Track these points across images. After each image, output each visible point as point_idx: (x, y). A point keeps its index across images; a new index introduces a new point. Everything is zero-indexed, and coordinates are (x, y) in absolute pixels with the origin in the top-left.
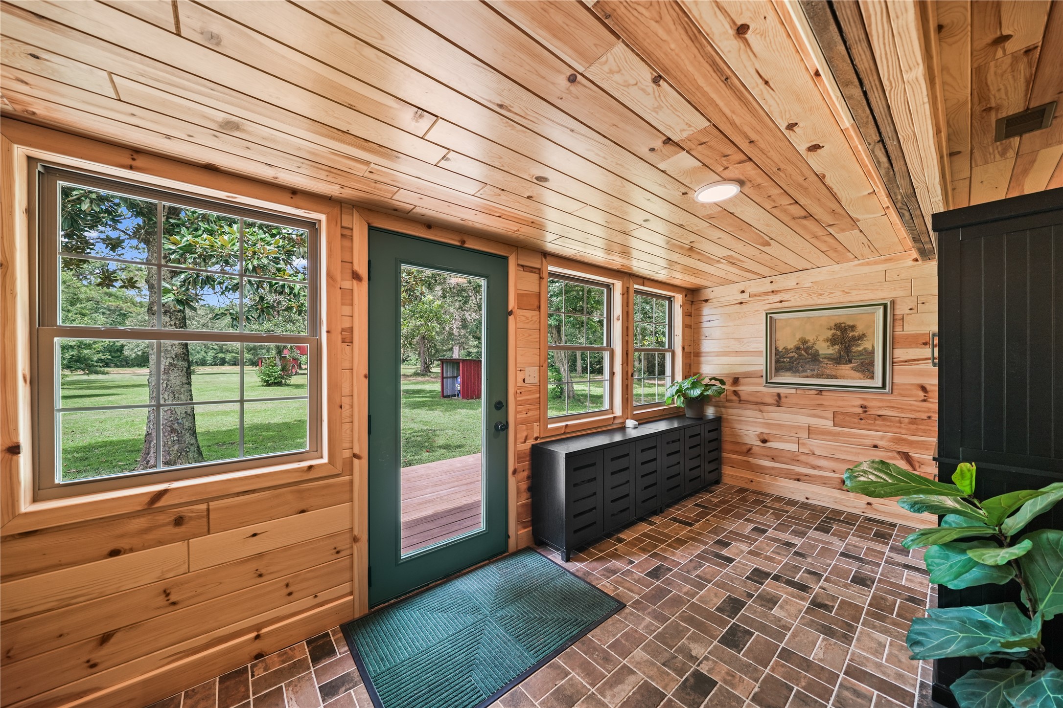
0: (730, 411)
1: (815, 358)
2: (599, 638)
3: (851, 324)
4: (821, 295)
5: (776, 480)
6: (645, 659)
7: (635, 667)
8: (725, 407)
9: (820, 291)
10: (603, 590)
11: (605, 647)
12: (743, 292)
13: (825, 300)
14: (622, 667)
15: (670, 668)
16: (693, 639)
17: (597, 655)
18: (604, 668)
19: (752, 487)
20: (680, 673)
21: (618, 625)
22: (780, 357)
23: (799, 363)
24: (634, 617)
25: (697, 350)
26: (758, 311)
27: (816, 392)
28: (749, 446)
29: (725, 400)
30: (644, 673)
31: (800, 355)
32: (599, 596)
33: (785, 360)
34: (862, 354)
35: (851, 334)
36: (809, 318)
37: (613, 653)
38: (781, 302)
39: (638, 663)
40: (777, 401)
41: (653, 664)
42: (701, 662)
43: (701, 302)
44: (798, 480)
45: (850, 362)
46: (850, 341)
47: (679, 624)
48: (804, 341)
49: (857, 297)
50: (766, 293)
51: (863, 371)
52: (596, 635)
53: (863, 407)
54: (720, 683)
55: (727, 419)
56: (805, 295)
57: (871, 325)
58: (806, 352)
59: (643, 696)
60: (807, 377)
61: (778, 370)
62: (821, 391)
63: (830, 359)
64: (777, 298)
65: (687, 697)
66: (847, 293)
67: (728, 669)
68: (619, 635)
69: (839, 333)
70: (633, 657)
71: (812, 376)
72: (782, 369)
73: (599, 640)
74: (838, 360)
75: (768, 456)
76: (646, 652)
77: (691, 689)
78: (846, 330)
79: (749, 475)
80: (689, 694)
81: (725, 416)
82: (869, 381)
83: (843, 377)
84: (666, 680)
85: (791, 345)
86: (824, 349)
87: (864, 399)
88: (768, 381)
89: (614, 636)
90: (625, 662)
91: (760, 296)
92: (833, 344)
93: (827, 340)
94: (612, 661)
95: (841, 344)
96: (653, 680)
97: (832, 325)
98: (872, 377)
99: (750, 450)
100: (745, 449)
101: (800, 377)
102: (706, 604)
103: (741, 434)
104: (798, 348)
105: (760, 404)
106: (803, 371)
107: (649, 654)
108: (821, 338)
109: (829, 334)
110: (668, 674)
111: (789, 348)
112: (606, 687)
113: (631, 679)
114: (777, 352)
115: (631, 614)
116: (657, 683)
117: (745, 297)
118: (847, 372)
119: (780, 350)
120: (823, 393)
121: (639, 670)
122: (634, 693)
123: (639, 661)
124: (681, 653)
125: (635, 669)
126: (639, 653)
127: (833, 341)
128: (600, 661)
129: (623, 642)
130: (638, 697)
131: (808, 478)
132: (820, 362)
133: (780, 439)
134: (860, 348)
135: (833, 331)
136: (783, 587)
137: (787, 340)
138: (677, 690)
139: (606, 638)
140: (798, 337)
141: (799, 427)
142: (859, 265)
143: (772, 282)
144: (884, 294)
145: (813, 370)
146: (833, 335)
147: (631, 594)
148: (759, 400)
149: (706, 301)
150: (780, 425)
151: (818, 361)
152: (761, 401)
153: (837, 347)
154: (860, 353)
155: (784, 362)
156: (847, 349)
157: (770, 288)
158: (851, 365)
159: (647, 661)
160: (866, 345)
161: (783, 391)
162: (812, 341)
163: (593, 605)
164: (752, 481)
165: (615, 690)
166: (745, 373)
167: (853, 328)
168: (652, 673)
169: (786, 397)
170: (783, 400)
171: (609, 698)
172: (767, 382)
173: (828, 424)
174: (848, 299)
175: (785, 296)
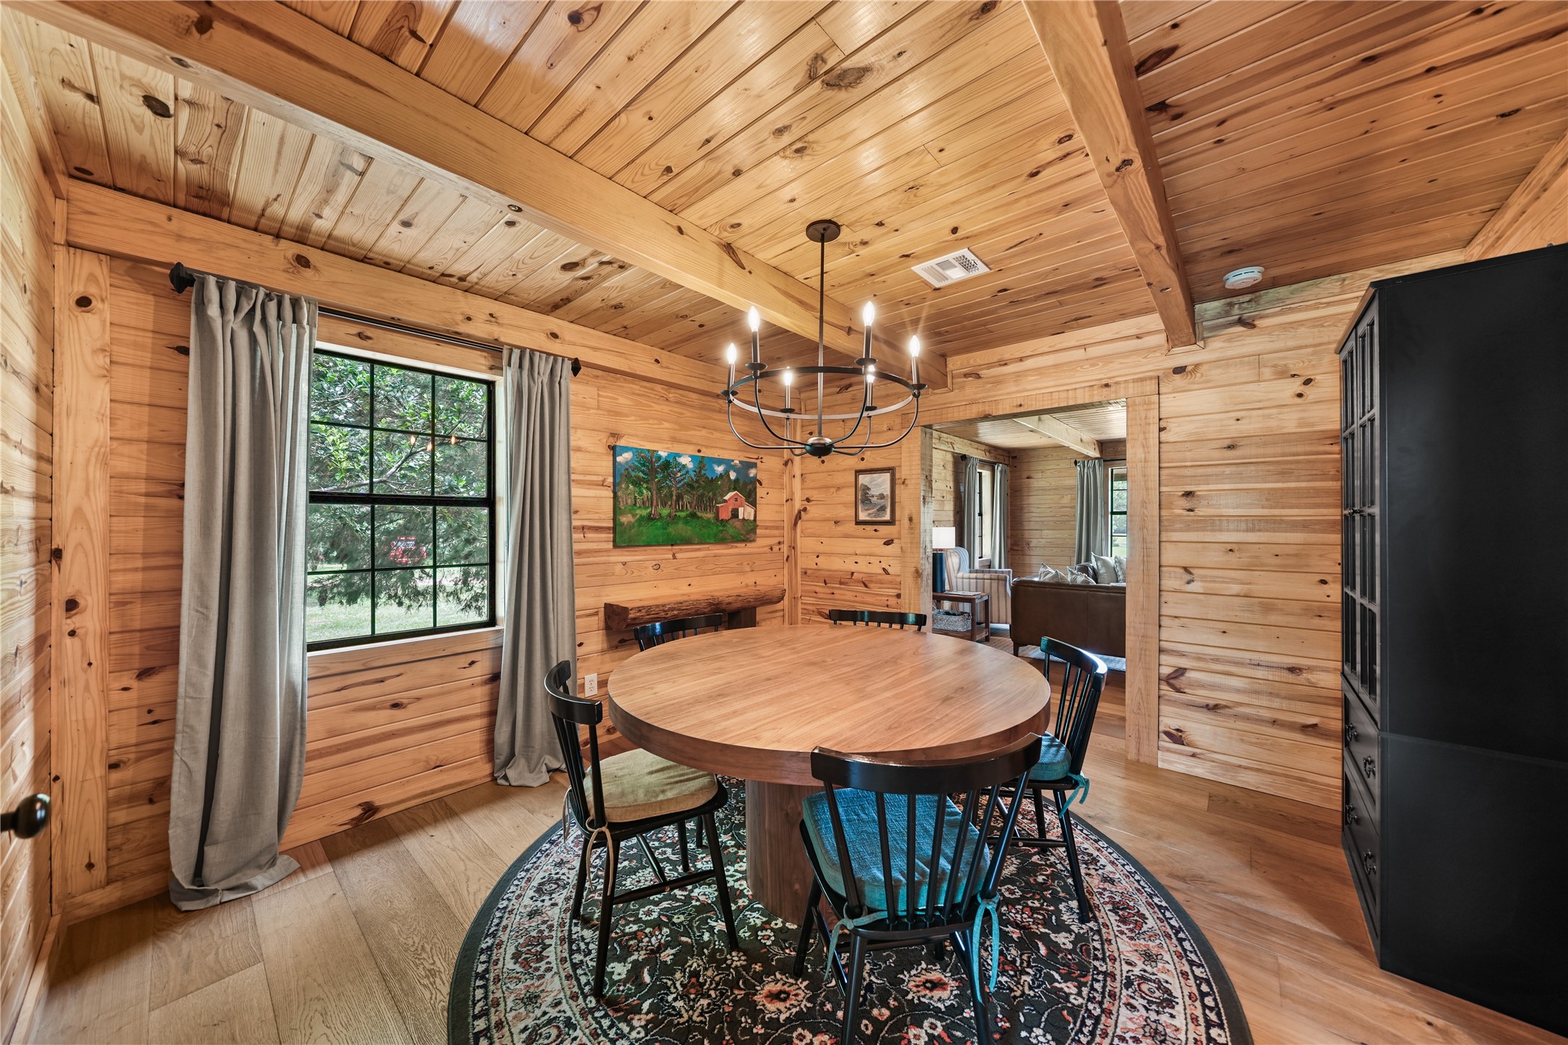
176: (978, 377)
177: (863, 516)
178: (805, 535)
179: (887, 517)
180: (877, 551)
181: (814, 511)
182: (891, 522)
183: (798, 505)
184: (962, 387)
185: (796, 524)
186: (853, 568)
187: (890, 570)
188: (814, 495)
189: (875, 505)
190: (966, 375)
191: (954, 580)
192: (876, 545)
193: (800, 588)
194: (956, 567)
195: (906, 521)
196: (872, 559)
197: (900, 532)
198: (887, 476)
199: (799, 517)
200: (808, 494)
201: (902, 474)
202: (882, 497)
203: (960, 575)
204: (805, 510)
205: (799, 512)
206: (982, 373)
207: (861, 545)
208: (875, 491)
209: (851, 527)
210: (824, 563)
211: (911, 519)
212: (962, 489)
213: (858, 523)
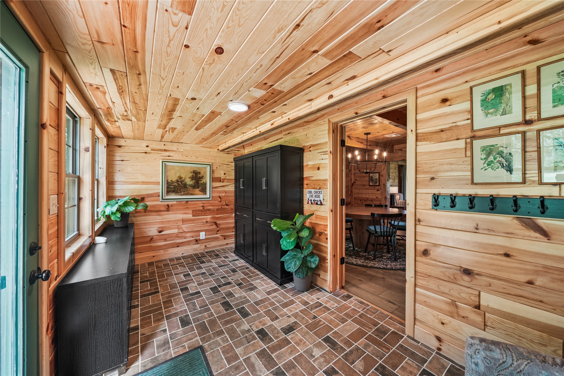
0: (138, 218)
1: (185, 186)
2: (220, 368)
3: (199, 171)
4: (187, 156)
5: (167, 251)
6: (243, 349)
7: (247, 355)
8: (135, 217)
9: (187, 155)
10: (179, 354)
11: (228, 366)
12: (147, 146)
13: (188, 159)
14: (244, 361)
15: (252, 341)
16: (239, 326)
17: (232, 372)
18: (242, 371)
19: (154, 260)
20: (254, 338)
21: (215, 355)
22: (169, 186)
23: (178, 188)
24: (213, 344)
25: (111, 180)
26: (156, 159)
27: (186, 202)
28: (151, 237)
29: (135, 212)
30: (251, 353)
31: (179, 184)
32: (185, 358)
33: (171, 187)
34: (202, 185)
35: (199, 176)
36: (183, 167)
37: (234, 363)
38: (169, 156)
39: (245, 353)
40: (167, 209)
41: (247, 347)
42: (252, 329)
43: (115, 147)
44: (178, 247)
45: (198, 188)
46: (198, 179)
47: (227, 327)
48: (180, 178)
49: (201, 160)
50: (161, 150)
51: (203, 192)
52: (217, 369)
53: (203, 206)
54: (263, 327)
55: (137, 224)
56: (180, 155)
57: (205, 173)
58: (181, 183)
59: (263, 357)
60: (182, 195)
61: (168, 192)
62: (187, 201)
63: (191, 186)
64: (167, 154)
65: (267, 340)
66: (197, 158)
67: (258, 322)
68: (222, 356)
69: (194, 175)
70: (240, 354)
71: (184, 195)
72: (170, 191)
73: (221, 368)
74: (194, 187)
75: (162, 239)
76: (239, 347)
77: (264, 337)
78: (197, 174)
79: (151, 254)
80: (266, 340)
81: (135, 223)
82: (205, 195)
83: (196, 194)
84: (257, 345)
85: (174, 179)
86: (189, 182)
87: (203, 203)
88: (164, 198)
89: (222, 359)
90: (241, 359)
91: (157, 151)
92: (192, 180)
93: (190, 178)
94: (239, 366)
95: (195, 180)
96: (256, 350)
97: (192, 171)
98: (206, 194)
99: (152, 239)
100: (149, 239)
101: (178, 195)
102: (221, 313)
103: (146, 231)
104: (178, 181)
105: (157, 211)
106: (180, 192)
107: (241, 347)
108: (187, 177)
109: (191, 175)
110: (254, 343)
111: (173, 180)
112: (254, 373)
113: (253, 360)
114: (168, 183)
115: (210, 345)
116: (258, 349)
117: (148, 150)
118: (197, 192)
119: (169, 181)
120: (188, 202)
121: (248, 354)
122: (261, 361)
123: (243, 352)
124: (244, 333)
125: (248, 356)
126: (238, 351)
127: (192, 178)
128: (236, 372)
129: (229, 355)
130: (263, 360)
131: (182, 244)
132: (187, 188)
133: (169, 228)
134: (202, 182)
135: (192, 174)
136: (226, 287)
137: (173, 177)
138: (263, 343)
139: (222, 364)
140: (178, 175)
141: (178, 220)
142: (202, 147)
143: (164, 145)
144: (210, 161)
145: (184, 192)
146: (193, 176)
147: (194, 340)
148: (157, 209)
149: (120, 146)
150: (169, 221)
151: (186, 187)
152: (159, 210)
153: (194, 181)
154: (202, 184)
155: (171, 188)
156: (197, 182)
157: (164, 148)
158: (199, 189)
159: (244, 349)
160: (204, 181)
161: (170, 203)
162: (184, 178)
163: (190, 364)
164: (154, 257)
165: (257, 369)
166: (148, 194)
167: (199, 173)
168: (252, 349)
169: (172, 206)
170: (171, 208)
171: (261, 374)
172: (162, 199)
173: (190, 216)
174: (198, 160)
175: (171, 154)
176: (402, 150)
177: (371, 184)
178: (355, 189)
179: (378, 184)
180: (375, 193)
181: (357, 183)
182: (379, 185)
183: (353, 181)
184: (398, 153)
185: (352, 186)
186: (368, 197)
187: (378, 197)
188: (358, 179)
189: (374, 181)
190: (399, 150)
191: (398, 202)
192: (375, 191)
193: (353, 202)
194: (398, 199)
195: (383, 185)
196: (373, 195)
197: (381, 188)
198: (378, 174)
199: (353, 184)
200: (356, 178)
201: (382, 173)
202: (376, 179)
203: (400, 201)
204: (355, 182)
205: (353, 183)
206: (403, 149)
207: (370, 191)
208: (374, 178)
209: (368, 187)
210: (360, 195)
211: (384, 185)
212: (401, 175)
213: (370, 186)
